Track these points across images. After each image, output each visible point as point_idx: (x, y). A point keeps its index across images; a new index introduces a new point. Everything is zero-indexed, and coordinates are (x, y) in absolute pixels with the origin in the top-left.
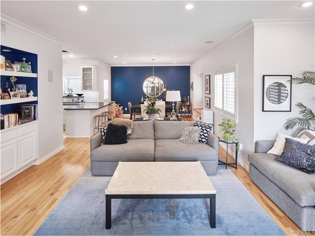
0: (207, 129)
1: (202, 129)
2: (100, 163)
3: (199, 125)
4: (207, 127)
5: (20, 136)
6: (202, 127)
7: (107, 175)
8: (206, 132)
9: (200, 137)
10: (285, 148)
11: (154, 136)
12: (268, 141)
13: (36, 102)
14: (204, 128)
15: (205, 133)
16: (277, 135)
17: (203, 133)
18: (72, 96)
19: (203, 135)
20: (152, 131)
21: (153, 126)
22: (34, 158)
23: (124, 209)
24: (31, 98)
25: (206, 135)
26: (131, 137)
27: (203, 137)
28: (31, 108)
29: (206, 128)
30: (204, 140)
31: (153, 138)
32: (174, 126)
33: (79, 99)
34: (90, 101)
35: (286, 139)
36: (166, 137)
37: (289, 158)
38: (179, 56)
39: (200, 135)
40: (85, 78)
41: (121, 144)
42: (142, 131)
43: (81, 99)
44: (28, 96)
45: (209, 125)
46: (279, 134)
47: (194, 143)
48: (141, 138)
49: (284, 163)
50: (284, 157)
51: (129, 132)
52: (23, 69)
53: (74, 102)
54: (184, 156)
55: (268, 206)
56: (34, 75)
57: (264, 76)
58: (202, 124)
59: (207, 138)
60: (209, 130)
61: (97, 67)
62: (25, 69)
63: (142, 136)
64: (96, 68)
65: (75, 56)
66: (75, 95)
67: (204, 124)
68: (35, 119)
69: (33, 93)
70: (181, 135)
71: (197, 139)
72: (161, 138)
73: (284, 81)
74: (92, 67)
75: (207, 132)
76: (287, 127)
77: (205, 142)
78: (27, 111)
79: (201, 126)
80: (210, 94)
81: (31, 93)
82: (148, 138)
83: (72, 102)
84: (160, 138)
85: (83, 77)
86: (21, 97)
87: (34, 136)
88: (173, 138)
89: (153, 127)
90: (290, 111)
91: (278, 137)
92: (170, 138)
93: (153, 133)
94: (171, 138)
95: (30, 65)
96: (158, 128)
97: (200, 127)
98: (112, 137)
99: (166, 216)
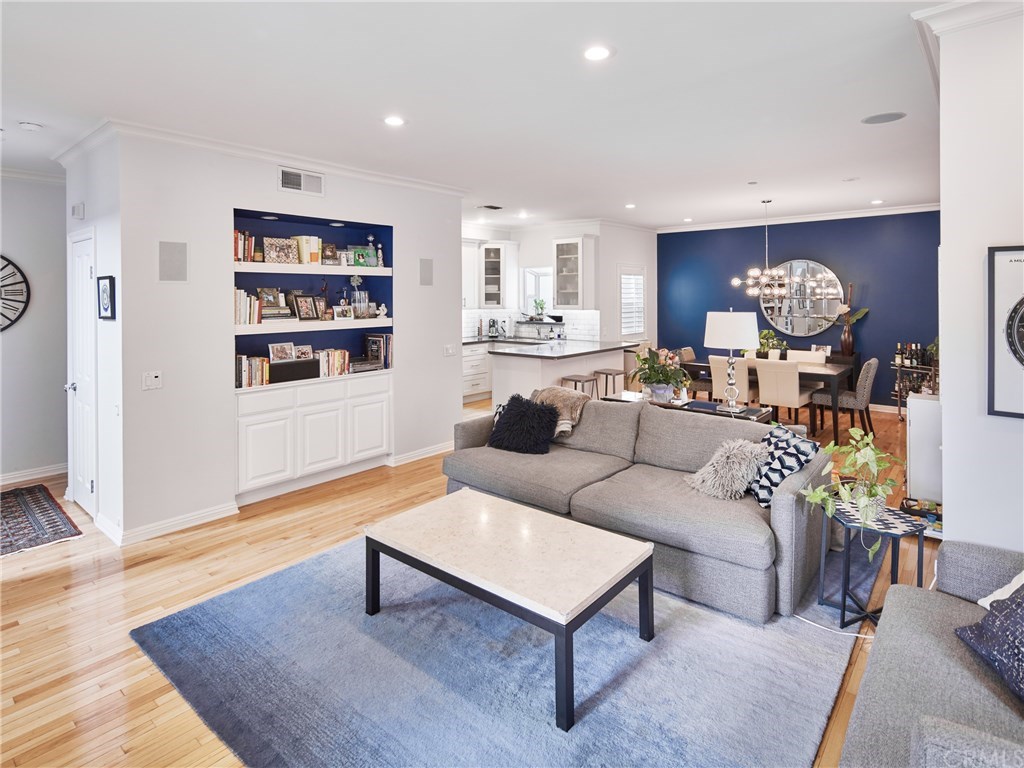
0: (785, 457)
1: (772, 456)
4: (791, 449)
5: (351, 397)
8: (780, 467)
9: (755, 480)
11: (631, 453)
13: (389, 330)
14: (778, 453)
15: (774, 470)
17: (768, 467)
18: (541, 320)
19: (767, 475)
20: (630, 435)
21: (636, 420)
22: (384, 449)
23: (431, 595)
24: (381, 322)
25: (776, 477)
26: (569, 441)
27: (764, 481)
28: (380, 341)
29: (786, 453)
31: (630, 458)
32: (699, 430)
33: (552, 331)
34: (579, 338)
36: (665, 463)
39: (759, 474)
40: (564, 273)
41: (524, 453)
42: (601, 430)
43: (557, 330)
44: (376, 316)
45: (799, 445)
48: (593, 449)
51: (563, 426)
52: (362, 260)
53: (542, 336)
54: (647, 523)
56: (384, 272)
57: (992, 251)
61: (597, 239)
62: (367, 259)
64: (591, 243)
65: (532, 216)
66: (547, 320)
68: (386, 366)
69: (386, 311)
72: (650, 462)
74: (578, 240)
75: (783, 467)
78: (375, 347)
81: (383, 309)
83: (536, 336)
84: (647, 459)
85: (559, 271)
86: (357, 317)
87: (384, 403)
88: (684, 468)
89: (635, 425)
93: (632, 440)
94: (680, 467)
95: (380, 251)
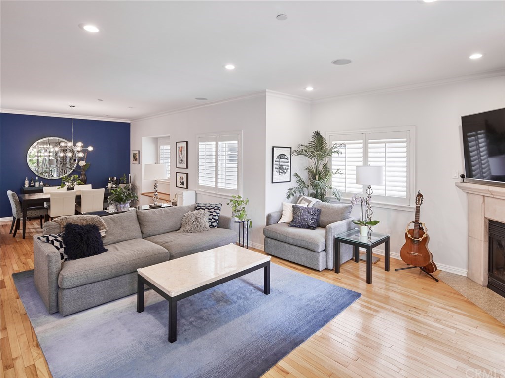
0: (216, 210)
1: (211, 212)
2: (80, 288)
3: (204, 208)
4: (215, 208)
6: (209, 209)
7: (94, 305)
8: (216, 214)
9: (209, 222)
10: (293, 214)
11: (141, 234)
12: (277, 212)
14: (212, 210)
15: (215, 216)
16: (282, 205)
17: (212, 216)
19: (213, 218)
21: (137, 218)
25: (217, 217)
26: (105, 241)
27: (213, 220)
30: (215, 224)
31: (141, 237)
35: (293, 206)
36: (161, 232)
37: (299, 221)
38: (132, 108)
39: (209, 219)
42: (122, 229)
45: (217, 205)
46: (284, 203)
47: (206, 230)
49: (295, 227)
50: (296, 222)
51: (102, 233)
55: (291, 267)
57: (273, 147)
58: (207, 205)
59: (218, 221)
60: (218, 211)
63: (123, 237)
67: (210, 205)
70: (182, 224)
71: (208, 225)
72: (153, 234)
73: (287, 152)
75: (218, 213)
76: (289, 197)
77: (216, 226)
79: (206, 208)
80: (187, 168)
82: (134, 237)
84: (151, 234)
88: (170, 230)
89: (137, 221)
90: (290, 181)
91: (284, 207)
92: (166, 231)
93: (139, 228)
96: (147, 221)
97: (206, 210)
98: (84, 244)
99: (222, 305)
